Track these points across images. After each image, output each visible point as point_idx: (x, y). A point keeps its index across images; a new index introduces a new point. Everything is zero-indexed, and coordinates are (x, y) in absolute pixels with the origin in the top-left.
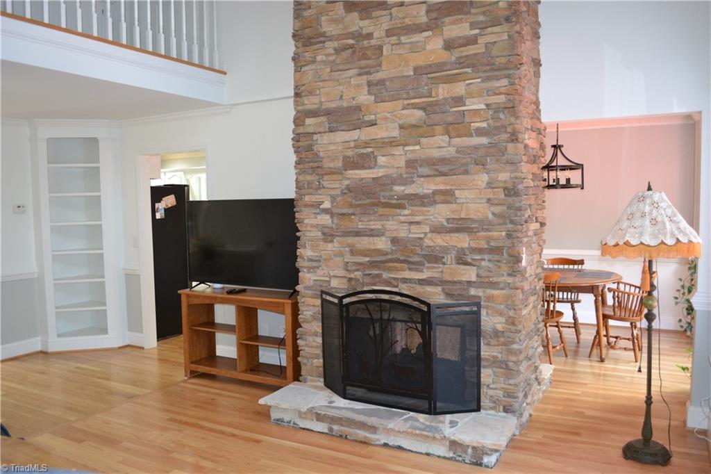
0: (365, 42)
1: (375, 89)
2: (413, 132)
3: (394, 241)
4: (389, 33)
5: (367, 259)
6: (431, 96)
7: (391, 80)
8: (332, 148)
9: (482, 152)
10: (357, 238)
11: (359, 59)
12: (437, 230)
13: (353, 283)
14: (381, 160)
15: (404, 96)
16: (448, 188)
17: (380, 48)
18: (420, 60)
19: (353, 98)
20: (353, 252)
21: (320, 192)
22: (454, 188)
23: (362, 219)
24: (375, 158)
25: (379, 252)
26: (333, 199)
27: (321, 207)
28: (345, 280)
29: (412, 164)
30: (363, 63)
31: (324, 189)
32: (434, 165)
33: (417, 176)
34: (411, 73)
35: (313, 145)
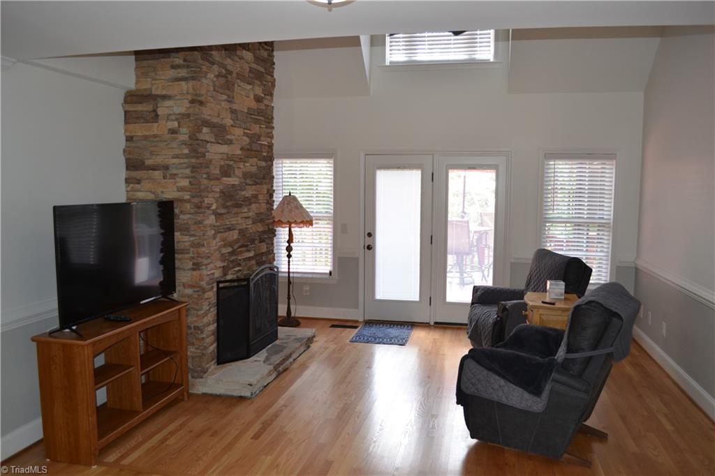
0: (230, 77)
1: (233, 116)
2: (246, 153)
3: (241, 232)
4: (238, 76)
5: (231, 249)
6: (250, 130)
7: (240, 112)
8: (216, 157)
10: (228, 233)
11: (227, 89)
12: (254, 222)
13: (224, 271)
14: (236, 171)
15: (244, 126)
16: (256, 193)
17: (234, 85)
18: (248, 103)
19: (223, 119)
20: (225, 244)
21: (211, 195)
22: (258, 193)
23: (228, 217)
24: (234, 169)
25: (236, 242)
26: (216, 200)
27: (212, 208)
28: (221, 270)
29: (245, 175)
30: (228, 92)
31: (213, 193)
32: (252, 177)
33: (247, 184)
34: (246, 111)
35: (206, 152)
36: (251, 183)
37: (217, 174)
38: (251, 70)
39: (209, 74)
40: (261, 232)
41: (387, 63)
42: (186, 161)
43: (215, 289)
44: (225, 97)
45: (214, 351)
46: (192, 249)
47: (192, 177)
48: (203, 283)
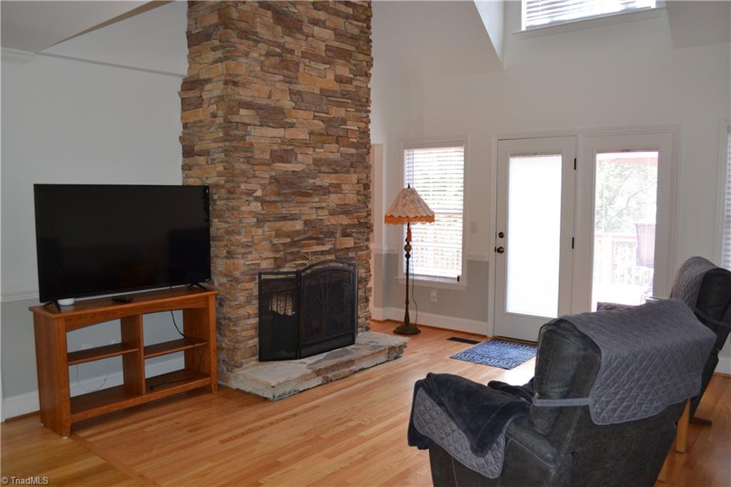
0: (289, 56)
1: (295, 98)
2: (319, 138)
3: (306, 223)
4: (304, 55)
5: (289, 240)
6: (327, 113)
7: (307, 93)
8: (262, 141)
9: (354, 159)
10: (283, 222)
11: (283, 68)
12: (332, 213)
13: (278, 262)
14: (300, 156)
15: (314, 109)
16: (338, 182)
17: (297, 64)
18: (322, 84)
19: (278, 100)
20: (279, 234)
21: (252, 181)
22: (341, 182)
23: (285, 205)
24: (296, 154)
25: (298, 233)
26: (263, 187)
27: (255, 195)
28: (272, 261)
29: (317, 162)
30: (285, 72)
31: (256, 179)
32: (330, 165)
33: (320, 172)
34: (318, 92)
35: (246, 135)
36: (329, 170)
37: (266, 159)
38: (328, 48)
39: (251, 54)
40: (347, 225)
41: (523, 29)
42: (221, 145)
43: (257, 281)
44: (281, 78)
45: (255, 346)
46: (226, 237)
47: (226, 162)
48: (237, 274)
